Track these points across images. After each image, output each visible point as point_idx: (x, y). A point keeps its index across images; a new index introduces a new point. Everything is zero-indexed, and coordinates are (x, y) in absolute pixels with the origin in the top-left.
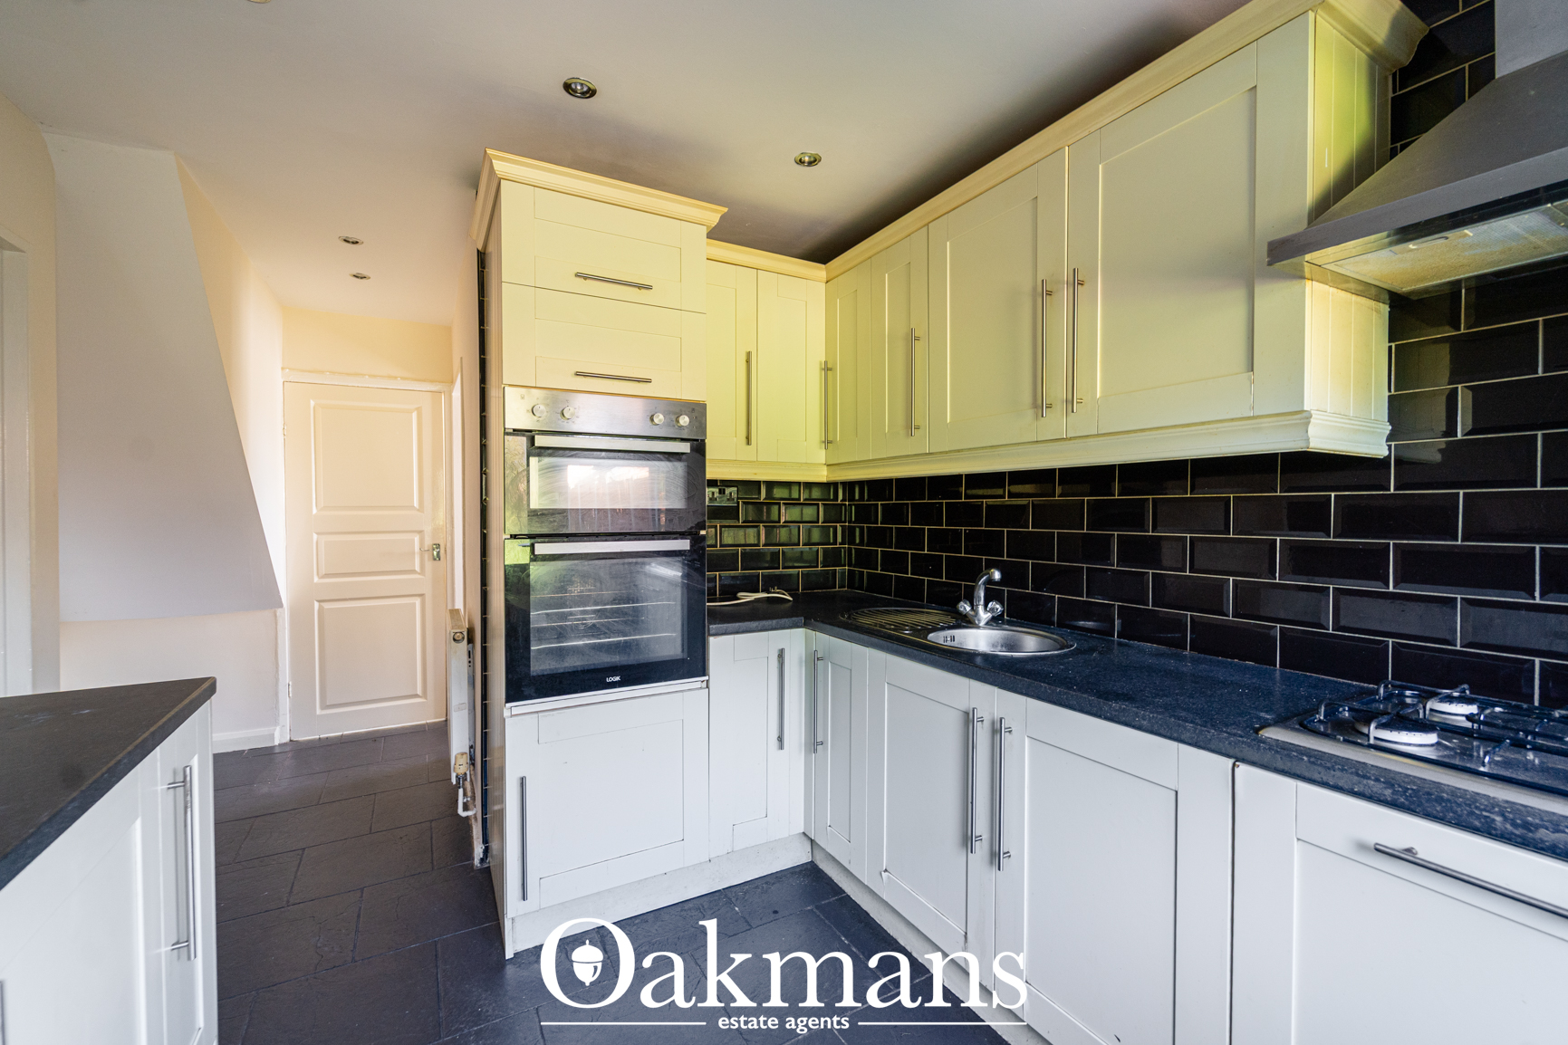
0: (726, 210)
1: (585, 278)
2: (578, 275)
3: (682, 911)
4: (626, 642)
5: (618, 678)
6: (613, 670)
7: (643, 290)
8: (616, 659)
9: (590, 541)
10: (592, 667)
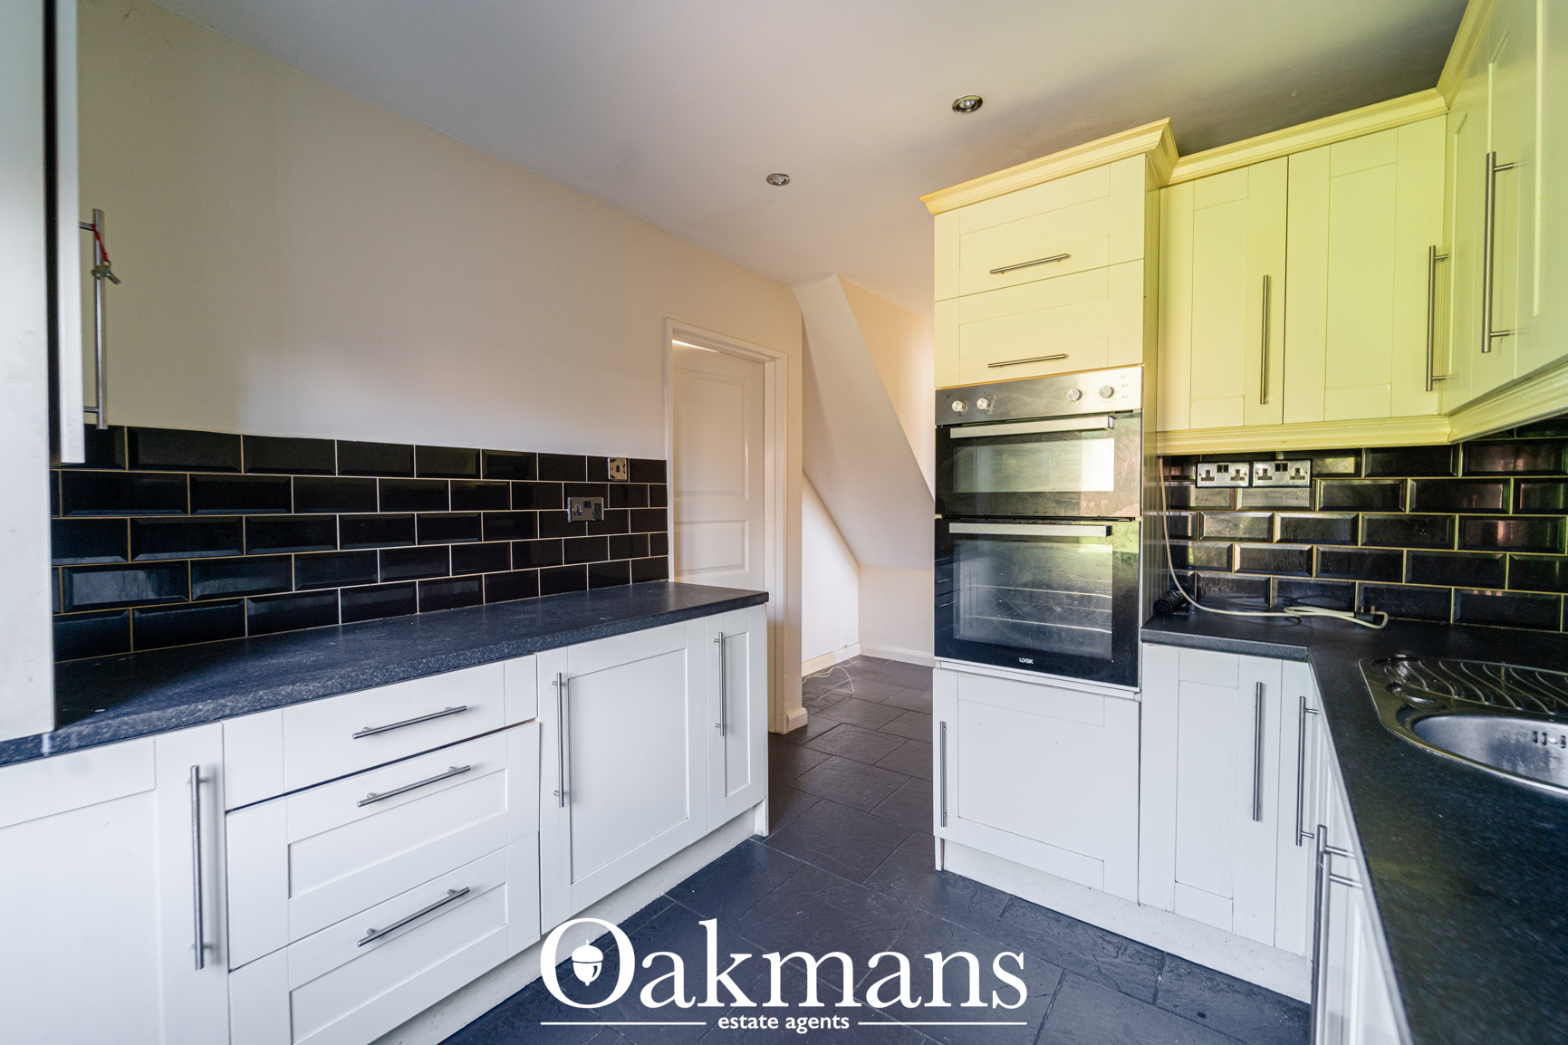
0: (1167, 120)
1: (1003, 272)
2: (993, 272)
3: (1100, 937)
4: (1039, 627)
5: (1030, 661)
6: (1027, 652)
7: (1062, 261)
8: (1029, 642)
9: (1004, 523)
10: (1005, 644)
